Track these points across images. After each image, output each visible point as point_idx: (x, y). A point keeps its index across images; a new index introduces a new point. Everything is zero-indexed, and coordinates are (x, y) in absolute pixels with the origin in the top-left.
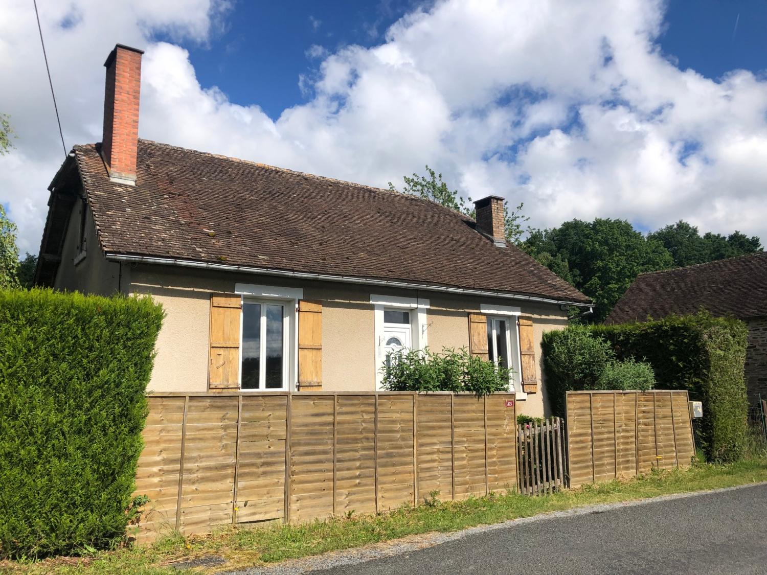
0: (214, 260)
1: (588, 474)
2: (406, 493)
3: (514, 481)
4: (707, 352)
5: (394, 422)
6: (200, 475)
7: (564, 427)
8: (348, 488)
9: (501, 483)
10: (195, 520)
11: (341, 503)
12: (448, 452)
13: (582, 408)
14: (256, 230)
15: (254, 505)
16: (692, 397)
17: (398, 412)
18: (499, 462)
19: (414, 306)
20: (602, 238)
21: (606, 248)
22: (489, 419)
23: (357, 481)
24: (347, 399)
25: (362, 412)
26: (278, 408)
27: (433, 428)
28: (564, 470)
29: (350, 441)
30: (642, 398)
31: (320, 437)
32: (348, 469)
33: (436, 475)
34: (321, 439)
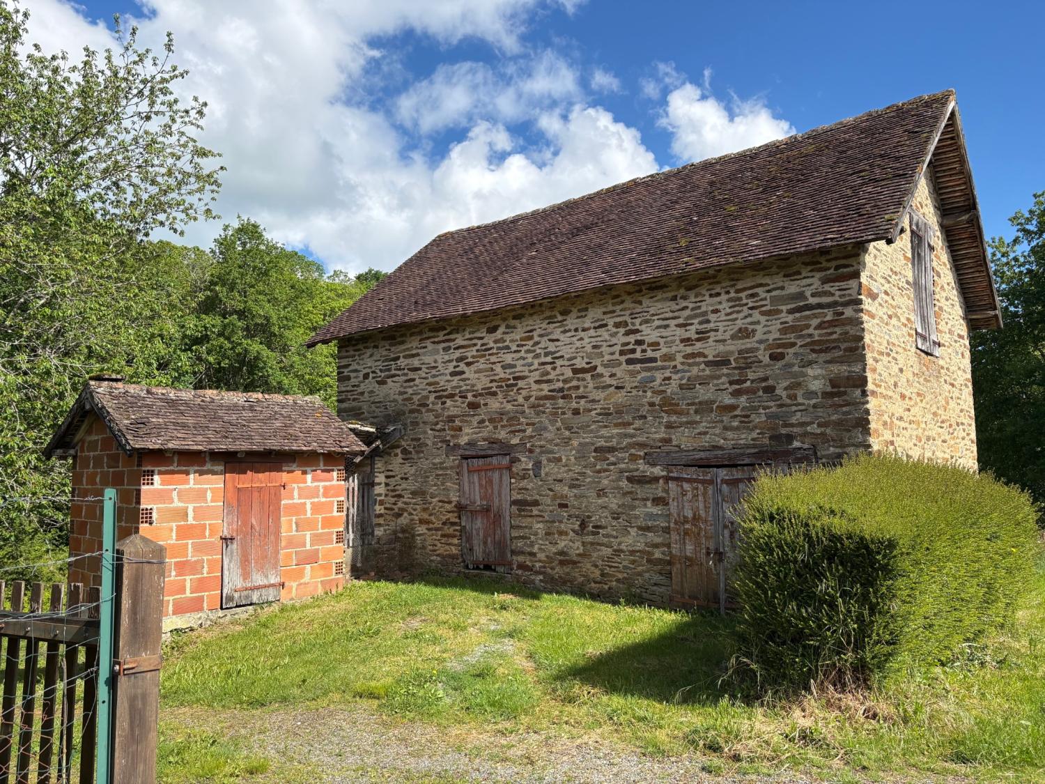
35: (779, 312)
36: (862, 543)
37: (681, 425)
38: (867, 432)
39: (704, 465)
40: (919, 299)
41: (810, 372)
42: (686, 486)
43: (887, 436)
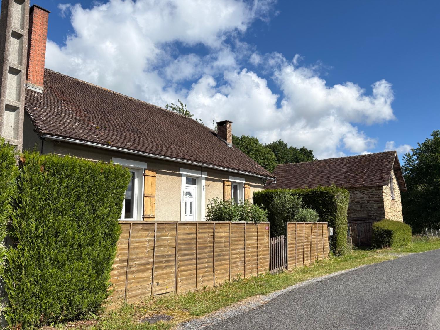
0: (104, 143)
1: (293, 263)
2: (226, 275)
3: (268, 267)
4: (336, 204)
5: (221, 237)
6: (136, 268)
7: (286, 240)
8: (202, 273)
9: (263, 269)
10: (134, 295)
11: (199, 282)
12: (243, 253)
13: (292, 231)
14: (118, 127)
15: (161, 285)
16: (329, 226)
17: (223, 232)
18: (263, 258)
19: (200, 175)
20: (245, 145)
21: (247, 150)
22: (259, 236)
23: (206, 270)
24: (201, 225)
25: (208, 232)
26: (172, 230)
27: (237, 241)
28: (285, 262)
29: (203, 248)
30: (313, 226)
31: (191, 246)
32: (202, 263)
33: (238, 265)
34: (190, 247)
35: (368, 194)
36: (389, 231)
37: (351, 213)
38: (384, 215)
39: (355, 220)
40: (391, 190)
41: (374, 205)
42: (352, 224)
43: (387, 216)
